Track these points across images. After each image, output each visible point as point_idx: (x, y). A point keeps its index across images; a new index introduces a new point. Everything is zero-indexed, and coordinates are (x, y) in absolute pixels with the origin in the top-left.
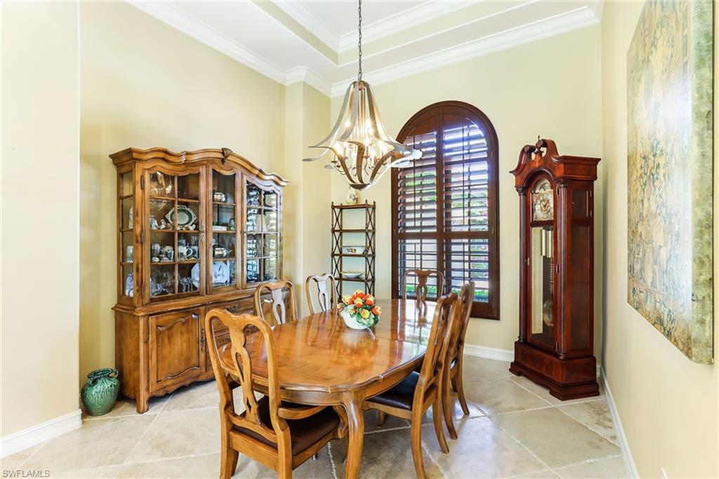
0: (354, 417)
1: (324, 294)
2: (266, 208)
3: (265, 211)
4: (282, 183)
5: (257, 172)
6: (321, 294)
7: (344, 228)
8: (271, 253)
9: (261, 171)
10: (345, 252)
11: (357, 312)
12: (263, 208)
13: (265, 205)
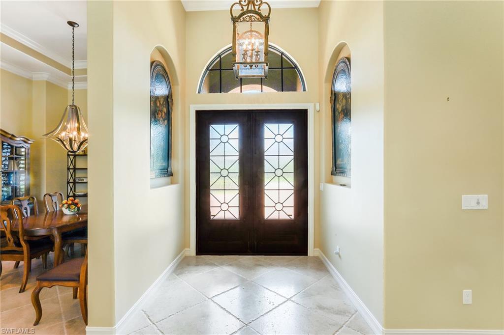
0: (57, 241)
1: (55, 203)
2: (17, 156)
3: (16, 158)
4: (29, 142)
5: (10, 136)
6: (54, 202)
7: (77, 167)
8: (21, 183)
9: (13, 135)
10: (77, 181)
11: (69, 207)
12: (15, 156)
13: (16, 154)
